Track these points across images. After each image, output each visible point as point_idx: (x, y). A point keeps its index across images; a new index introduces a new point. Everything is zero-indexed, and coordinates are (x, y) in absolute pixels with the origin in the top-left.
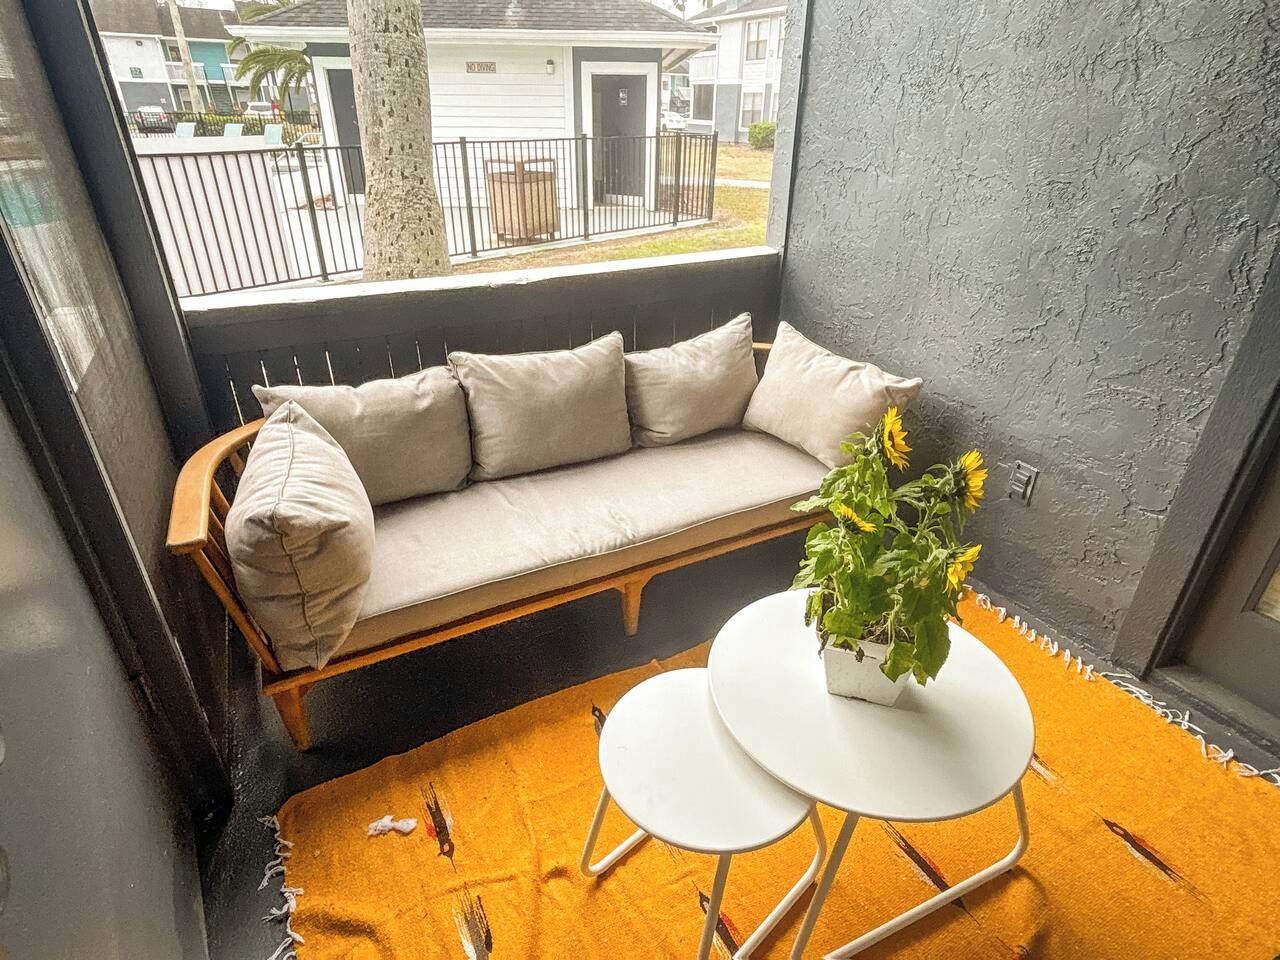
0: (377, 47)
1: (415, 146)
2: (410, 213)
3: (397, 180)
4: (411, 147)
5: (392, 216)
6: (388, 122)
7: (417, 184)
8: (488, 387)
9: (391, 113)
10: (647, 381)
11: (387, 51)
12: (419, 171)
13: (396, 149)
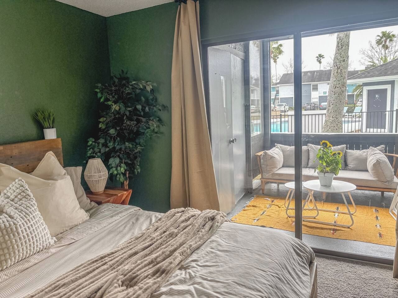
0: (332, 91)
1: (337, 111)
2: (332, 125)
3: (331, 118)
4: (336, 111)
5: (328, 126)
6: (332, 106)
7: (336, 119)
8: (312, 150)
9: (333, 105)
10: (349, 155)
11: (335, 92)
12: (337, 116)
13: (332, 111)
